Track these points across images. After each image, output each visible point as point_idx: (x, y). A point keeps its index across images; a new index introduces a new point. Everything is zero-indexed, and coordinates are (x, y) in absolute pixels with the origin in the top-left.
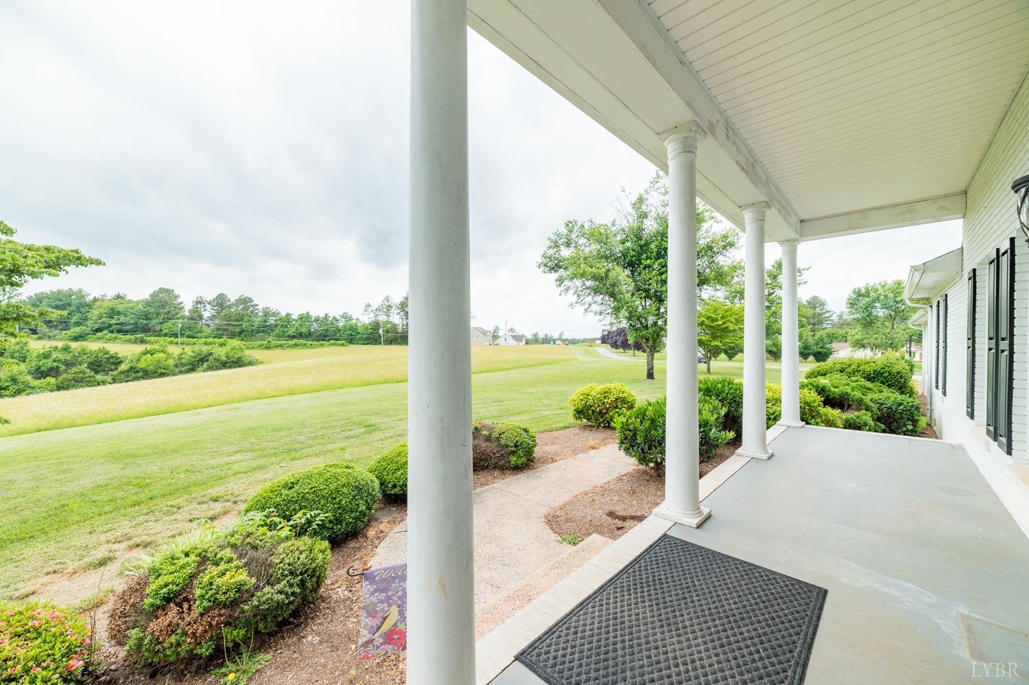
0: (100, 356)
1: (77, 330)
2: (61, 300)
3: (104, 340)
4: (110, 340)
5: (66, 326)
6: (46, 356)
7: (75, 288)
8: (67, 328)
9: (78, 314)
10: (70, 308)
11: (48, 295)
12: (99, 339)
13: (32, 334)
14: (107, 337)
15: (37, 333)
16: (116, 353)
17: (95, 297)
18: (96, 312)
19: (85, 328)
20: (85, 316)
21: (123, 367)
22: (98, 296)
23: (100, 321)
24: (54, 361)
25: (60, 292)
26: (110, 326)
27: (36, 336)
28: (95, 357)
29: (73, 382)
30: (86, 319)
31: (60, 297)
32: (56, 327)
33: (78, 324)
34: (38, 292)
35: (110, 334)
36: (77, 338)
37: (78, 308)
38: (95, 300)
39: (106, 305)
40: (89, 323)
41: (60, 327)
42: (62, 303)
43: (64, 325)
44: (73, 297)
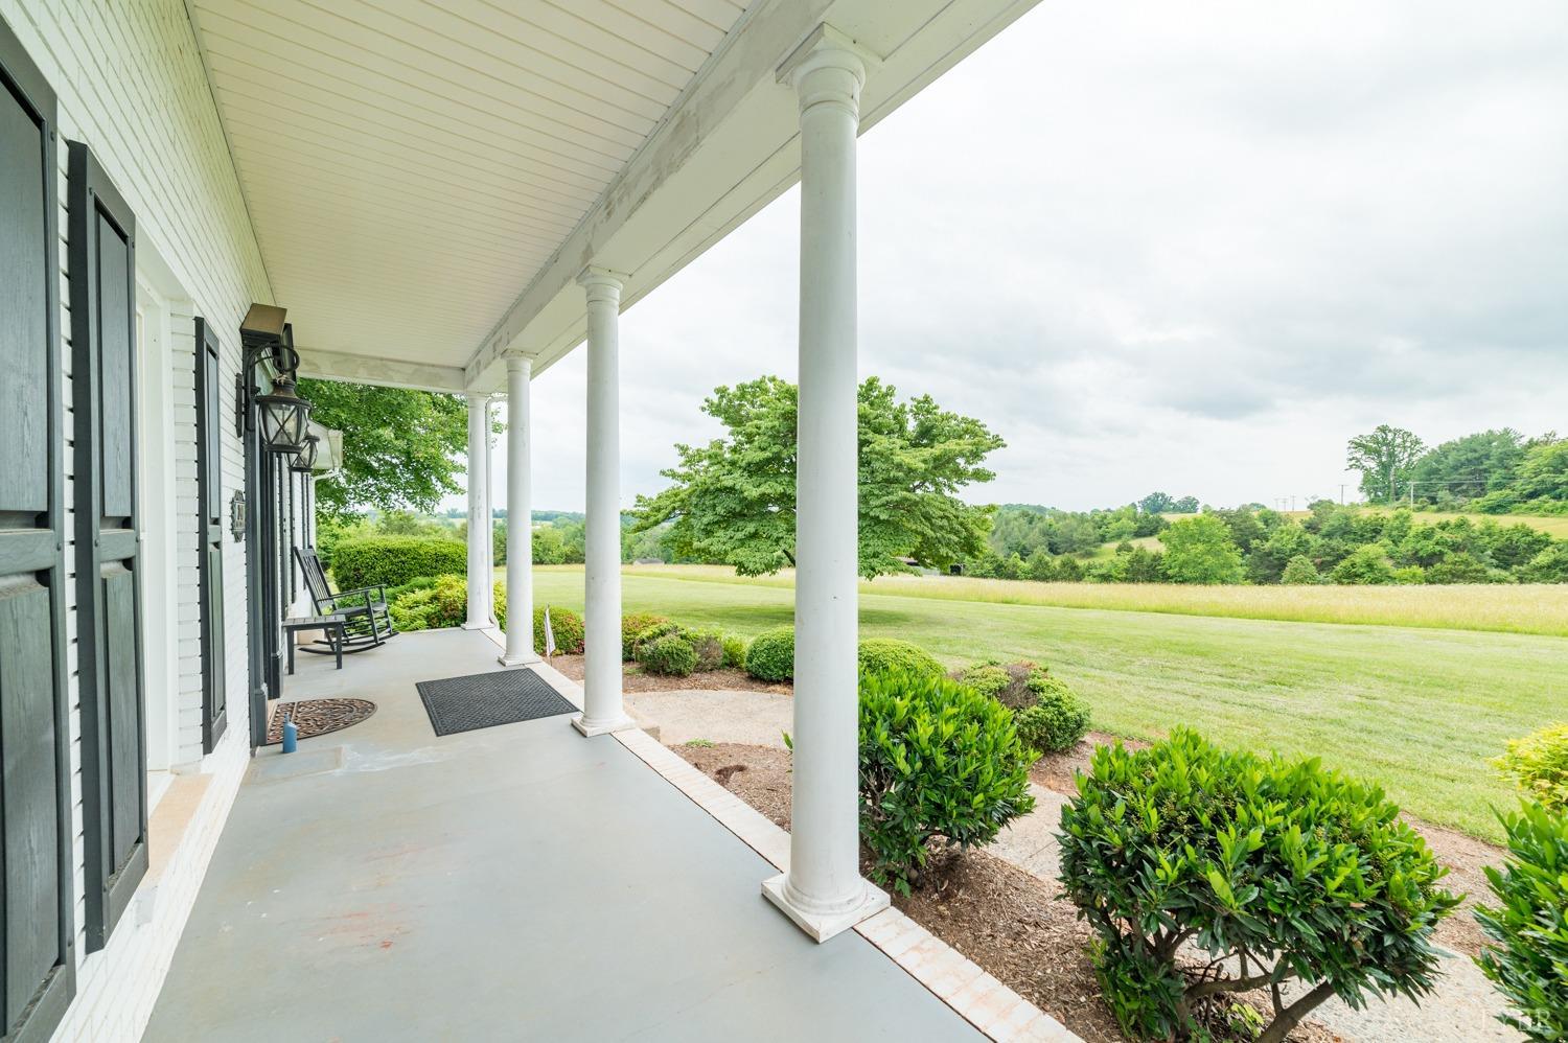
0: (1515, 539)
1: (1494, 496)
2: (1475, 451)
3: (1542, 511)
4: (1552, 511)
5: (1482, 490)
6: (1427, 535)
7: (1498, 429)
8: (1482, 492)
9: (1499, 471)
10: (1488, 462)
11: (1457, 445)
12: (1532, 509)
13: (1432, 504)
14: (1546, 506)
15: (1437, 503)
16: (1546, 534)
17: (1532, 439)
18: (1530, 465)
19: (1508, 491)
20: (1511, 472)
21: (1542, 558)
22: (1538, 436)
23: (1535, 479)
24: (1437, 544)
25: (1474, 438)
26: (1556, 486)
27: (1434, 507)
28: (1507, 540)
29: (1450, 576)
30: (1513, 478)
31: (1473, 445)
32: (1465, 493)
33: (1498, 486)
34: (1443, 443)
35: (1553, 501)
36: (1493, 510)
37: (1501, 460)
38: (1531, 444)
39: (1548, 450)
40: (1518, 484)
41: (1472, 493)
42: (1477, 455)
43: (1479, 489)
44: (1495, 444)
